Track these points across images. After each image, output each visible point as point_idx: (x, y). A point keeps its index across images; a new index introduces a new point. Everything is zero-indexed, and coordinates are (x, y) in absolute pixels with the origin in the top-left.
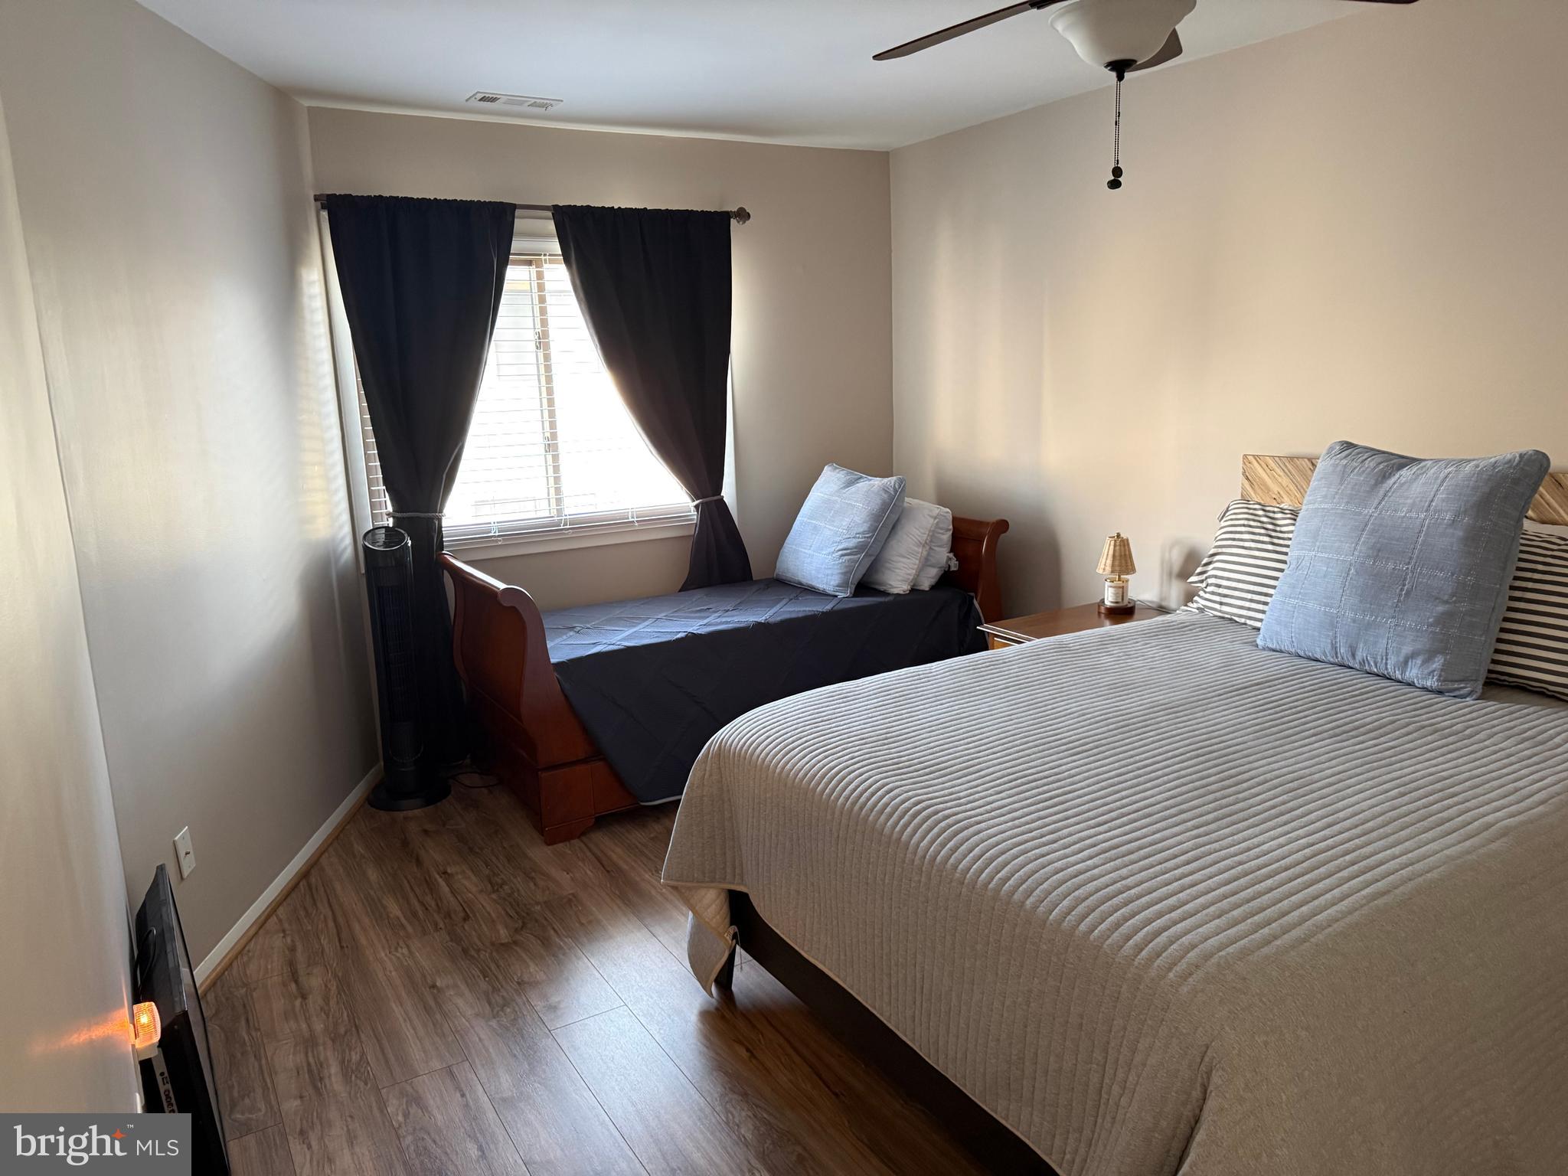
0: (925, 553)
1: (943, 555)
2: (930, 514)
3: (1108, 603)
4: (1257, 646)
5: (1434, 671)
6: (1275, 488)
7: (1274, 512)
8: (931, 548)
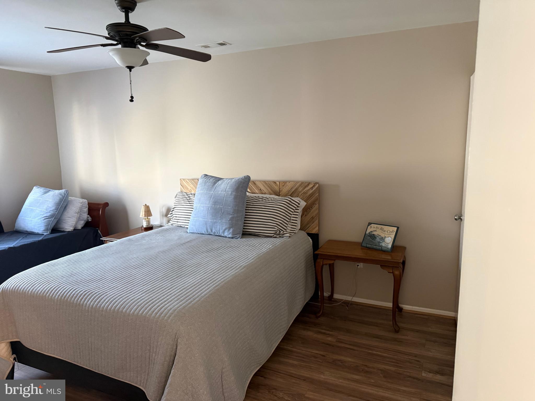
0: (78, 216)
1: (85, 216)
2: (79, 202)
3: (145, 226)
4: (188, 232)
5: (230, 233)
6: (189, 188)
7: (189, 195)
8: (80, 214)
